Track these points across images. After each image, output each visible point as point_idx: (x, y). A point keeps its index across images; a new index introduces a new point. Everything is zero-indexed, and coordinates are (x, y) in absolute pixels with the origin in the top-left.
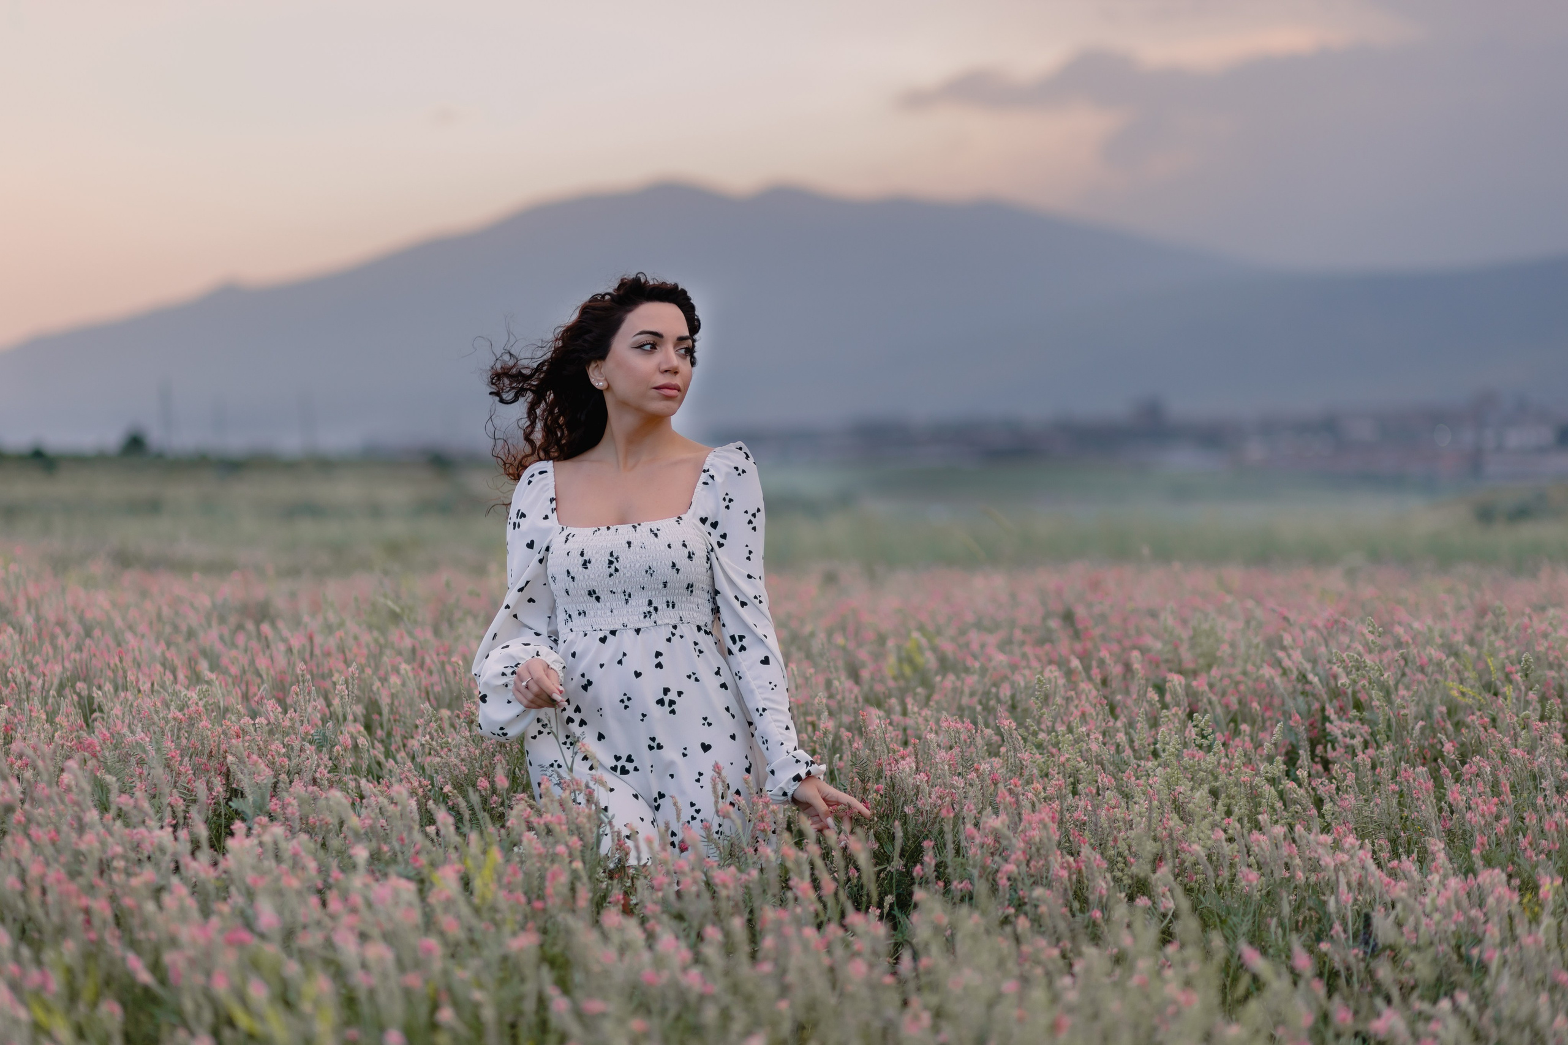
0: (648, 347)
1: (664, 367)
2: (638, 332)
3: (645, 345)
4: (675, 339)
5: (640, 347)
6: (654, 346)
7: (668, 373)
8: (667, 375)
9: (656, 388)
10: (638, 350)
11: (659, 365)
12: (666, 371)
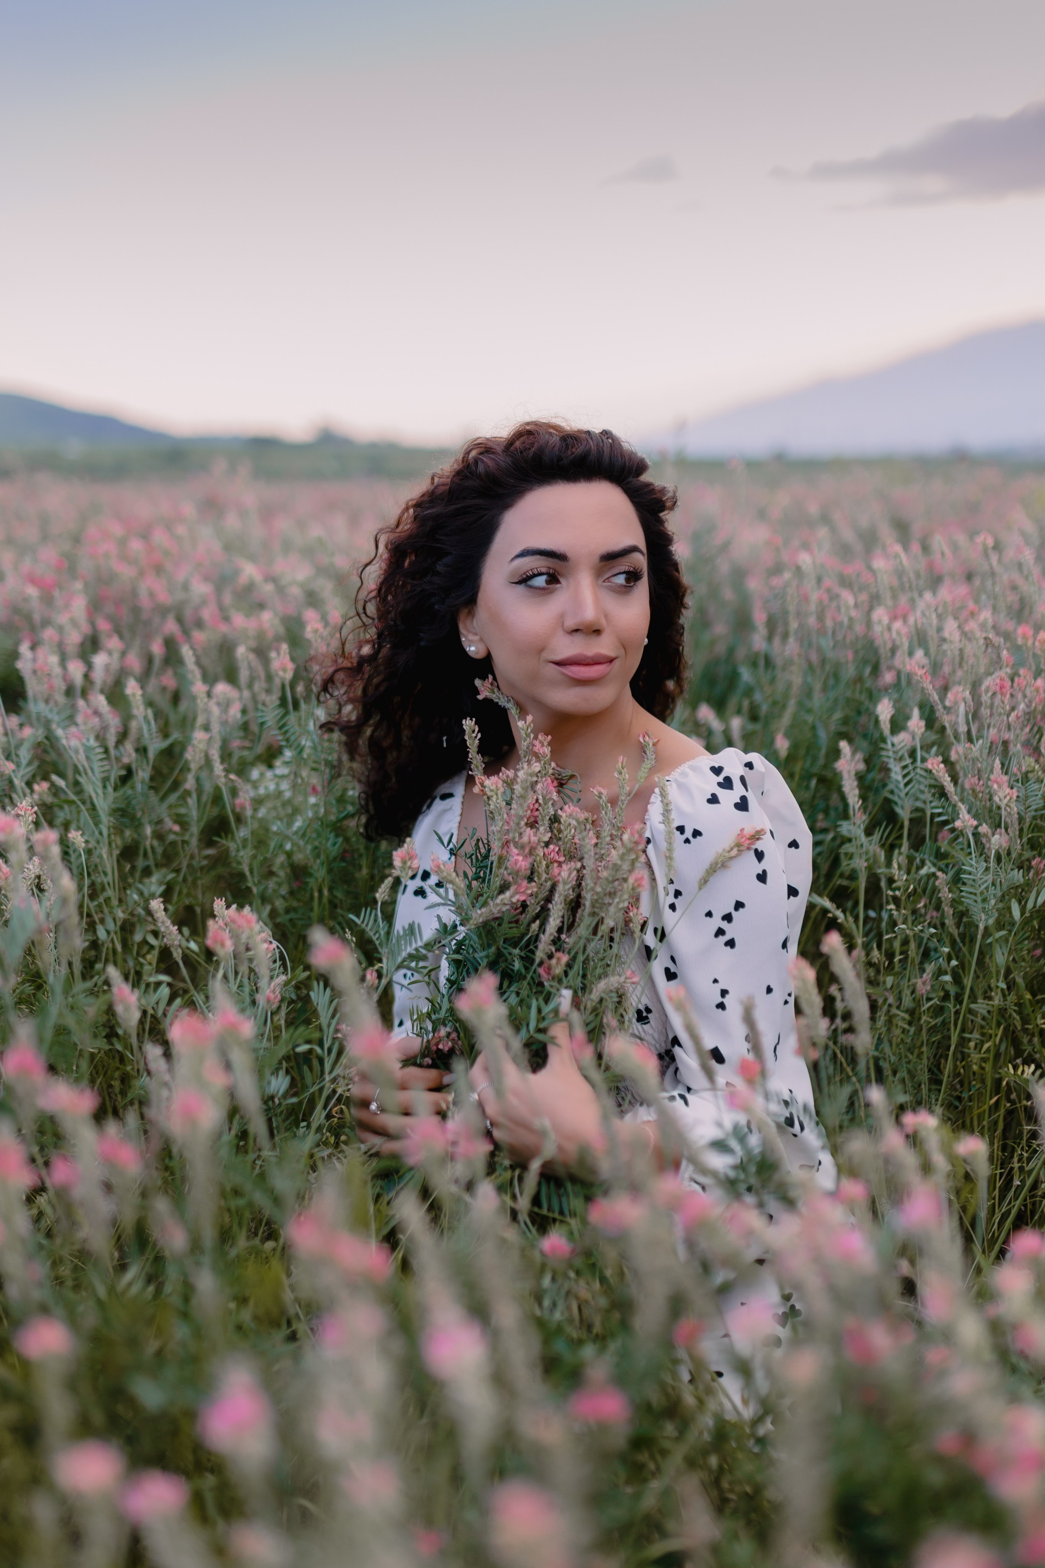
0: (540, 581)
1: (570, 623)
2: (517, 551)
3: (535, 576)
4: (597, 558)
5: (524, 580)
6: (553, 579)
7: (578, 634)
8: (578, 638)
9: (559, 663)
10: (521, 588)
11: (561, 617)
12: (577, 631)
